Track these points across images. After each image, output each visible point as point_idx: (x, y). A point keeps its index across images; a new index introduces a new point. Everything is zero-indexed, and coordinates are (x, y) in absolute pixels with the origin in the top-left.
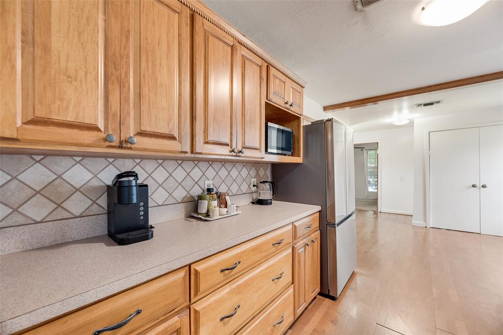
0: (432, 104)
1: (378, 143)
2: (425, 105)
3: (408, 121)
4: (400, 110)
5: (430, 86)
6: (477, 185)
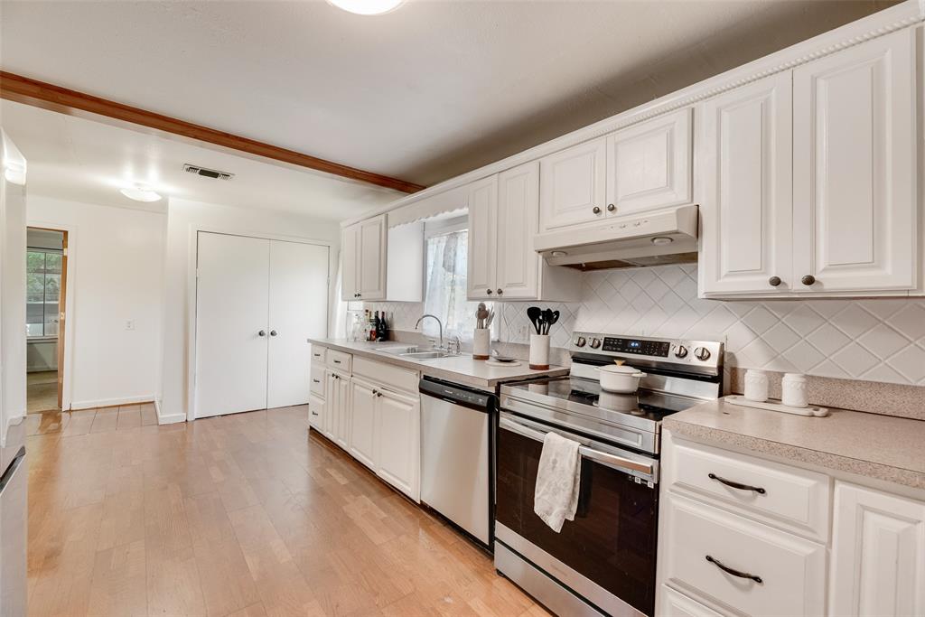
0: (214, 175)
1: (66, 233)
2: (204, 173)
3: (159, 198)
4: (141, 162)
5: (227, 135)
6: (266, 333)
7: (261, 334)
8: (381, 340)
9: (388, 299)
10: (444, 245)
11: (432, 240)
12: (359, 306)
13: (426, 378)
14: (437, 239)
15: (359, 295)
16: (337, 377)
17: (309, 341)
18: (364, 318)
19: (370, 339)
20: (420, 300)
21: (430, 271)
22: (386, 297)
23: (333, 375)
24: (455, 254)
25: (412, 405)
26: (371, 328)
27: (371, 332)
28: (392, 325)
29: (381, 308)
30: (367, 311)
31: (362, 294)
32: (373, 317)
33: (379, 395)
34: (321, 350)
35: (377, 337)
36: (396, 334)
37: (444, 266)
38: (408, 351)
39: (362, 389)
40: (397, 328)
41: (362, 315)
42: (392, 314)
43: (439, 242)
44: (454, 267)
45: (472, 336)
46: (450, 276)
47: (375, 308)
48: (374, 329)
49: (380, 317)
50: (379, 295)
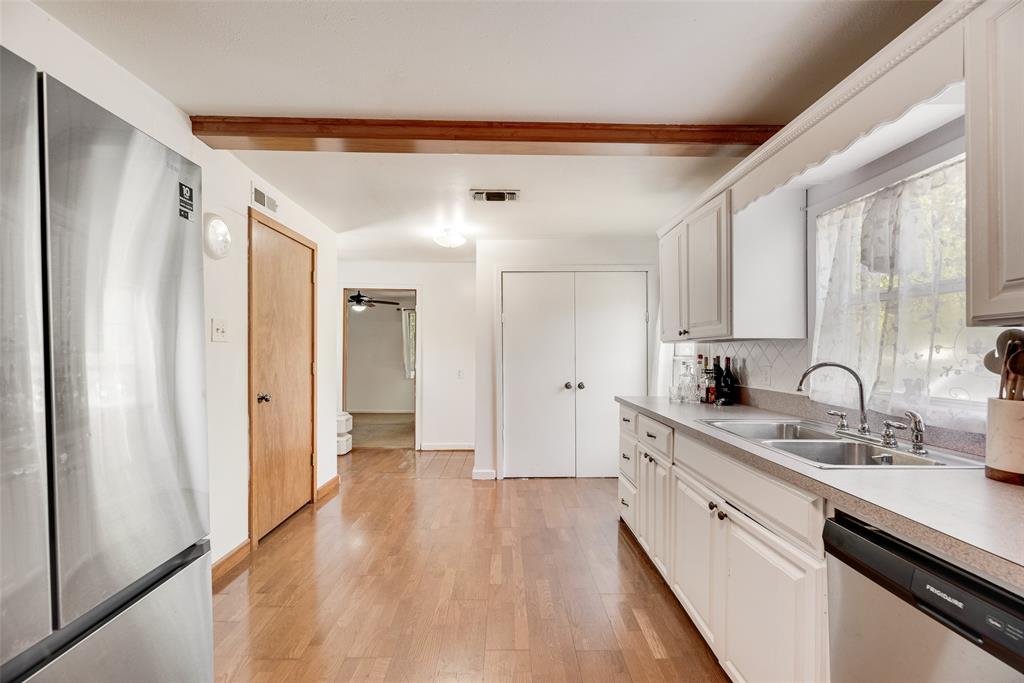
0: (500, 196)
1: (414, 291)
2: (490, 196)
6: (572, 384)
7: (567, 386)
8: (724, 404)
9: (736, 336)
10: (859, 221)
11: (826, 219)
12: (688, 349)
13: (841, 517)
14: (838, 214)
15: (685, 332)
16: (651, 460)
17: (617, 399)
18: (694, 368)
19: (706, 401)
20: (801, 335)
21: (822, 280)
22: (732, 333)
23: (646, 455)
24: (896, 230)
25: (804, 571)
26: (707, 382)
27: (708, 390)
28: (745, 380)
29: (723, 351)
30: (700, 357)
31: (690, 330)
32: (711, 366)
33: (722, 516)
34: (631, 415)
35: (717, 398)
36: (751, 393)
37: (864, 258)
38: (781, 431)
39: (689, 492)
40: (754, 383)
41: (693, 362)
42: (744, 361)
43: (845, 217)
44: (892, 258)
45: (983, 414)
46: (879, 280)
47: (714, 351)
48: (713, 385)
49: (723, 365)
50: (720, 330)
